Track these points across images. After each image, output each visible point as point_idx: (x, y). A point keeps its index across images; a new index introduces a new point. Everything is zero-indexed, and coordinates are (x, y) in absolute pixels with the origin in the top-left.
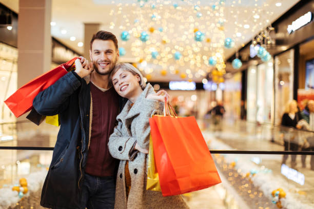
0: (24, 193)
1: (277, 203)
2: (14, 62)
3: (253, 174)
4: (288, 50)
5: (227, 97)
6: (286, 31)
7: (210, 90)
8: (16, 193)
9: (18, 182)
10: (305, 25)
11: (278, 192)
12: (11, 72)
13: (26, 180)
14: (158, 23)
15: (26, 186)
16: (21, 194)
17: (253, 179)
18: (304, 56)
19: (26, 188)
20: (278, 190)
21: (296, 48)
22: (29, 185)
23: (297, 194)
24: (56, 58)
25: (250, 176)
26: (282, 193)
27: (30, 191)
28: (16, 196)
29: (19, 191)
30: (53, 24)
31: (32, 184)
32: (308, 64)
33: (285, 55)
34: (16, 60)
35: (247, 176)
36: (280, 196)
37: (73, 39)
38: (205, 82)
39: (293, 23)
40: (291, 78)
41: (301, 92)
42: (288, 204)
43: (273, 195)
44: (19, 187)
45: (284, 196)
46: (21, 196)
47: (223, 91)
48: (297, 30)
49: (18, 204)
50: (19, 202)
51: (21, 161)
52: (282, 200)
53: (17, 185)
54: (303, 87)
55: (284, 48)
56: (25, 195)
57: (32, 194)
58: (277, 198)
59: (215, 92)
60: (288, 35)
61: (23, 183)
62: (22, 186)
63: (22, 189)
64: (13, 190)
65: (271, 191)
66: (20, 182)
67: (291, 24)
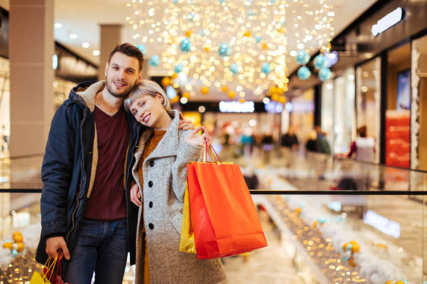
0: (19, 251)
1: (349, 259)
2: (6, 78)
3: (322, 223)
4: (373, 58)
5: (296, 121)
6: (370, 33)
7: (273, 111)
8: (8, 251)
9: (10, 237)
10: (394, 25)
11: (350, 246)
12: (3, 91)
13: (21, 235)
14: (198, 24)
15: (21, 241)
16: (15, 252)
17: (321, 230)
18: (394, 66)
19: (21, 245)
20: (351, 243)
21: (383, 55)
22: (25, 240)
23: (375, 248)
24: (63, 71)
25: (318, 226)
26: (355, 247)
27: (27, 248)
28: (8, 255)
29: (12, 249)
30: (57, 26)
31: (29, 239)
32: (401, 76)
33: (369, 65)
34: (8, 75)
35: (315, 226)
36: (353, 251)
37: (86, 45)
38: (266, 101)
39: (379, 22)
40: (378, 96)
41: (390, 114)
42: (362, 260)
43: (345, 249)
44: (12, 243)
45: (358, 251)
46: (14, 256)
47: (291, 114)
48: (383, 32)
49: (10, 266)
50: (12, 263)
51: (17, 211)
52: (356, 255)
53: (9, 241)
54: (394, 108)
55: (368, 55)
56: (19, 254)
57: (29, 253)
58: (349, 253)
59: (280, 114)
60: (372, 38)
61: (18, 238)
62: (16, 242)
63: (16, 246)
64: (4, 247)
65: (342, 245)
66: (14, 236)
67: (376, 23)
